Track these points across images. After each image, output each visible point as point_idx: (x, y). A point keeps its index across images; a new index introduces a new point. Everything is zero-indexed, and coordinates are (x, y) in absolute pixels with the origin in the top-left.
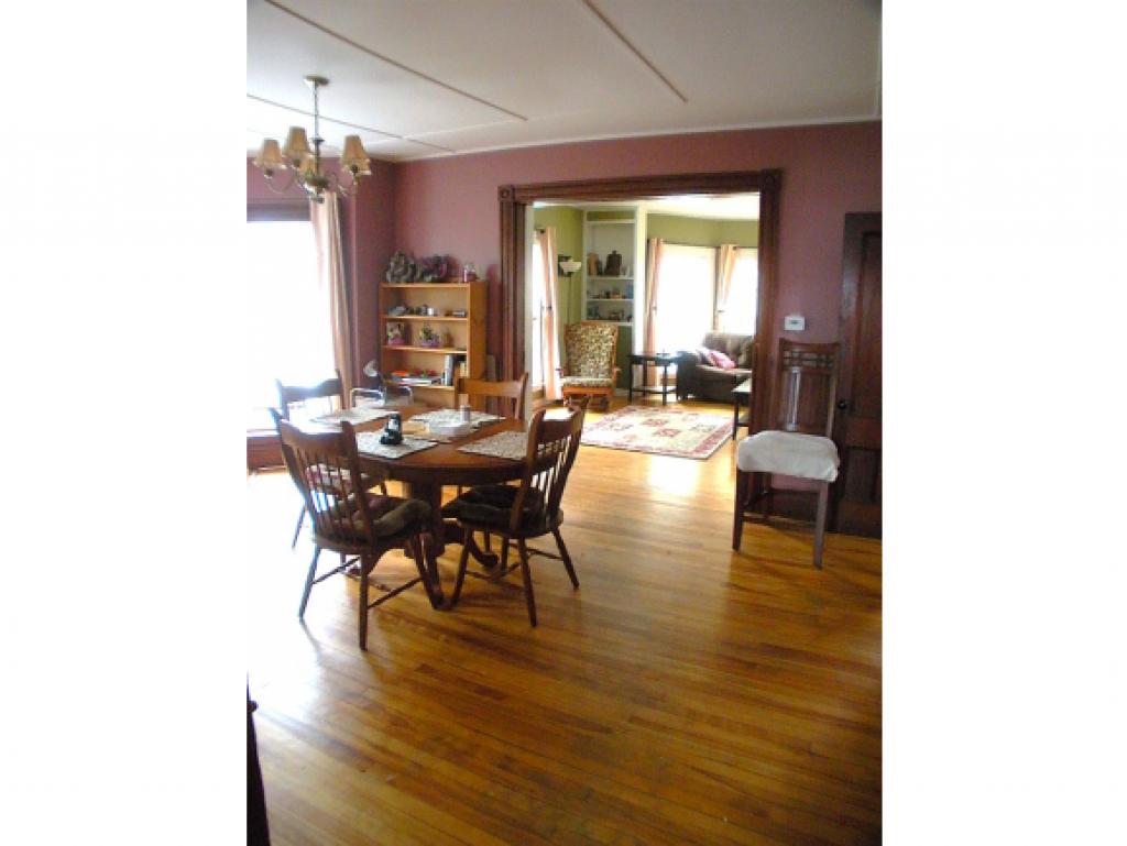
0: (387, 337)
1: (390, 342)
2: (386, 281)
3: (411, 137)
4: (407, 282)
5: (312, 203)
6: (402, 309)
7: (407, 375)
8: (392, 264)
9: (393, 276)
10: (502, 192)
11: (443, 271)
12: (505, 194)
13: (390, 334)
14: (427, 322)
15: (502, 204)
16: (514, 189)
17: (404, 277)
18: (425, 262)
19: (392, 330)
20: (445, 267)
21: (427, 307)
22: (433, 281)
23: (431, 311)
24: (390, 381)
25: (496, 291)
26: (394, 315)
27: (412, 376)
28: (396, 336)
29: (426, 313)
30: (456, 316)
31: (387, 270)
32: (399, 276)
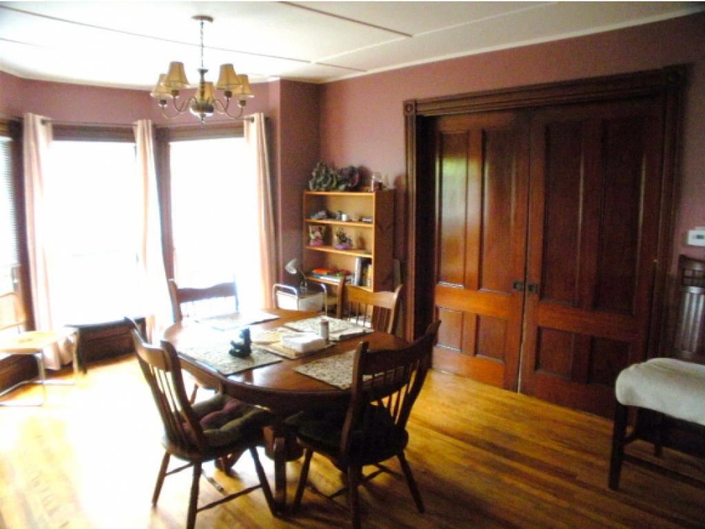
0: (309, 239)
1: (312, 243)
2: (309, 190)
3: (321, 60)
4: (327, 190)
5: (245, 123)
6: (322, 213)
7: (325, 273)
8: (314, 174)
9: (314, 185)
10: (407, 106)
11: (357, 180)
12: (409, 109)
13: (312, 237)
14: (342, 227)
15: (406, 118)
16: (416, 104)
17: (324, 185)
18: (341, 172)
19: (313, 233)
20: (357, 176)
21: (341, 213)
22: (347, 189)
23: (344, 217)
24: (310, 278)
25: (402, 200)
26: (314, 219)
27: (330, 274)
28: (317, 238)
29: (340, 219)
30: (366, 222)
31: (310, 179)
32: (320, 185)
